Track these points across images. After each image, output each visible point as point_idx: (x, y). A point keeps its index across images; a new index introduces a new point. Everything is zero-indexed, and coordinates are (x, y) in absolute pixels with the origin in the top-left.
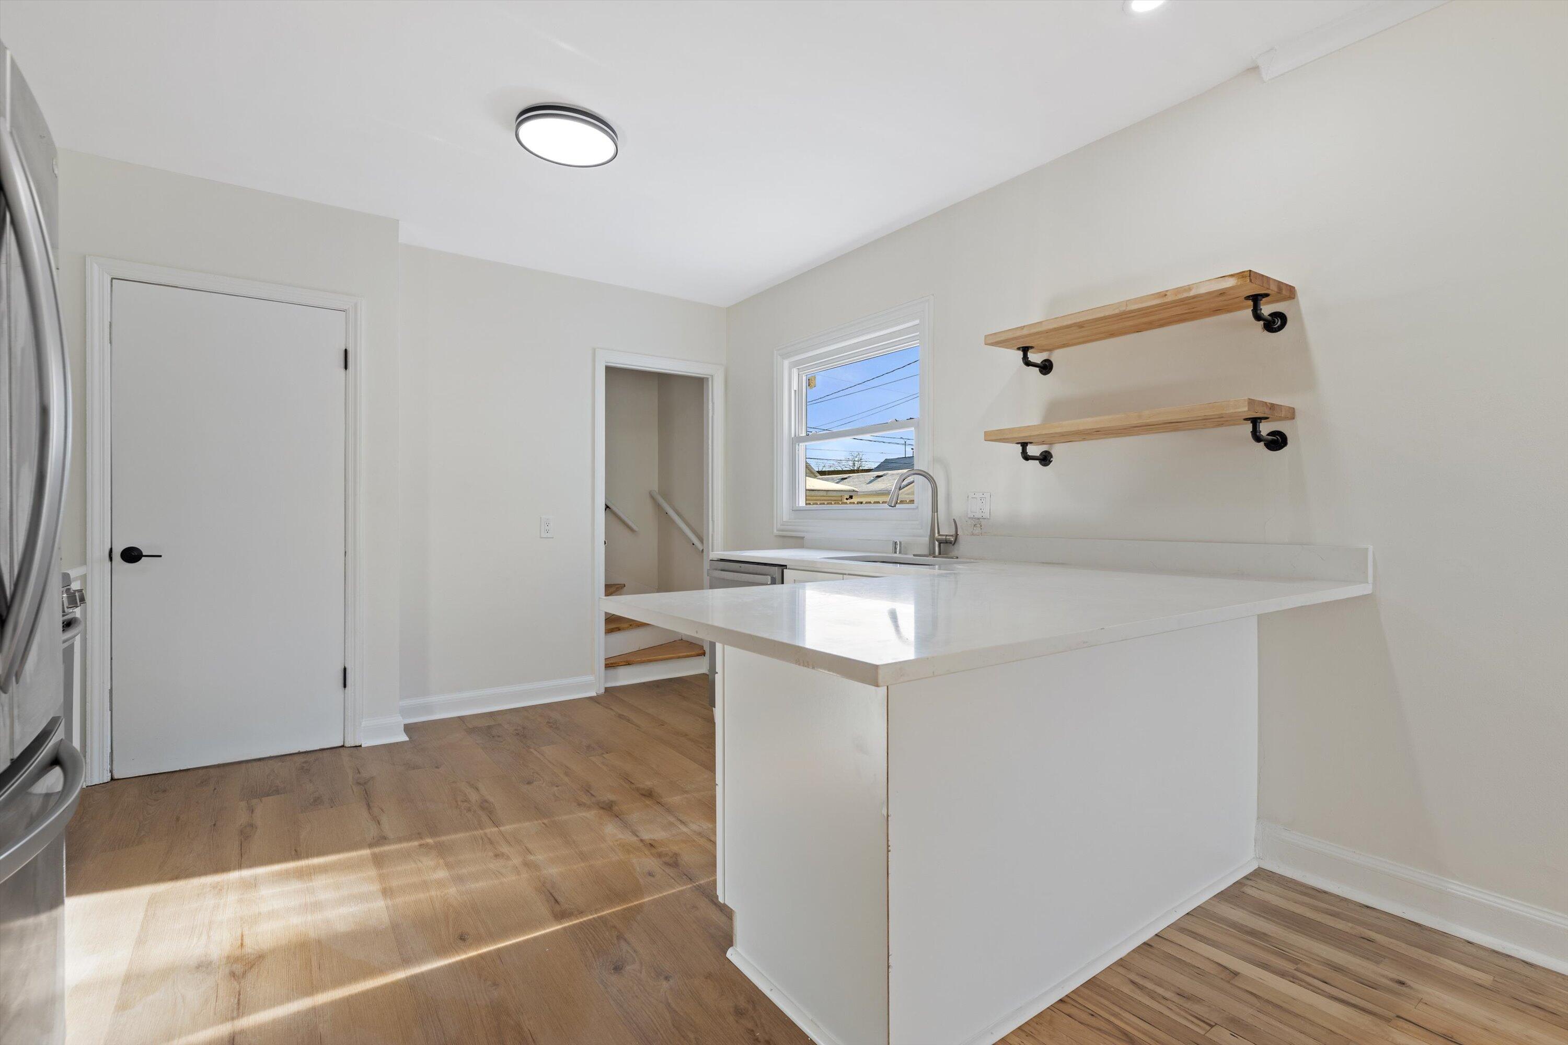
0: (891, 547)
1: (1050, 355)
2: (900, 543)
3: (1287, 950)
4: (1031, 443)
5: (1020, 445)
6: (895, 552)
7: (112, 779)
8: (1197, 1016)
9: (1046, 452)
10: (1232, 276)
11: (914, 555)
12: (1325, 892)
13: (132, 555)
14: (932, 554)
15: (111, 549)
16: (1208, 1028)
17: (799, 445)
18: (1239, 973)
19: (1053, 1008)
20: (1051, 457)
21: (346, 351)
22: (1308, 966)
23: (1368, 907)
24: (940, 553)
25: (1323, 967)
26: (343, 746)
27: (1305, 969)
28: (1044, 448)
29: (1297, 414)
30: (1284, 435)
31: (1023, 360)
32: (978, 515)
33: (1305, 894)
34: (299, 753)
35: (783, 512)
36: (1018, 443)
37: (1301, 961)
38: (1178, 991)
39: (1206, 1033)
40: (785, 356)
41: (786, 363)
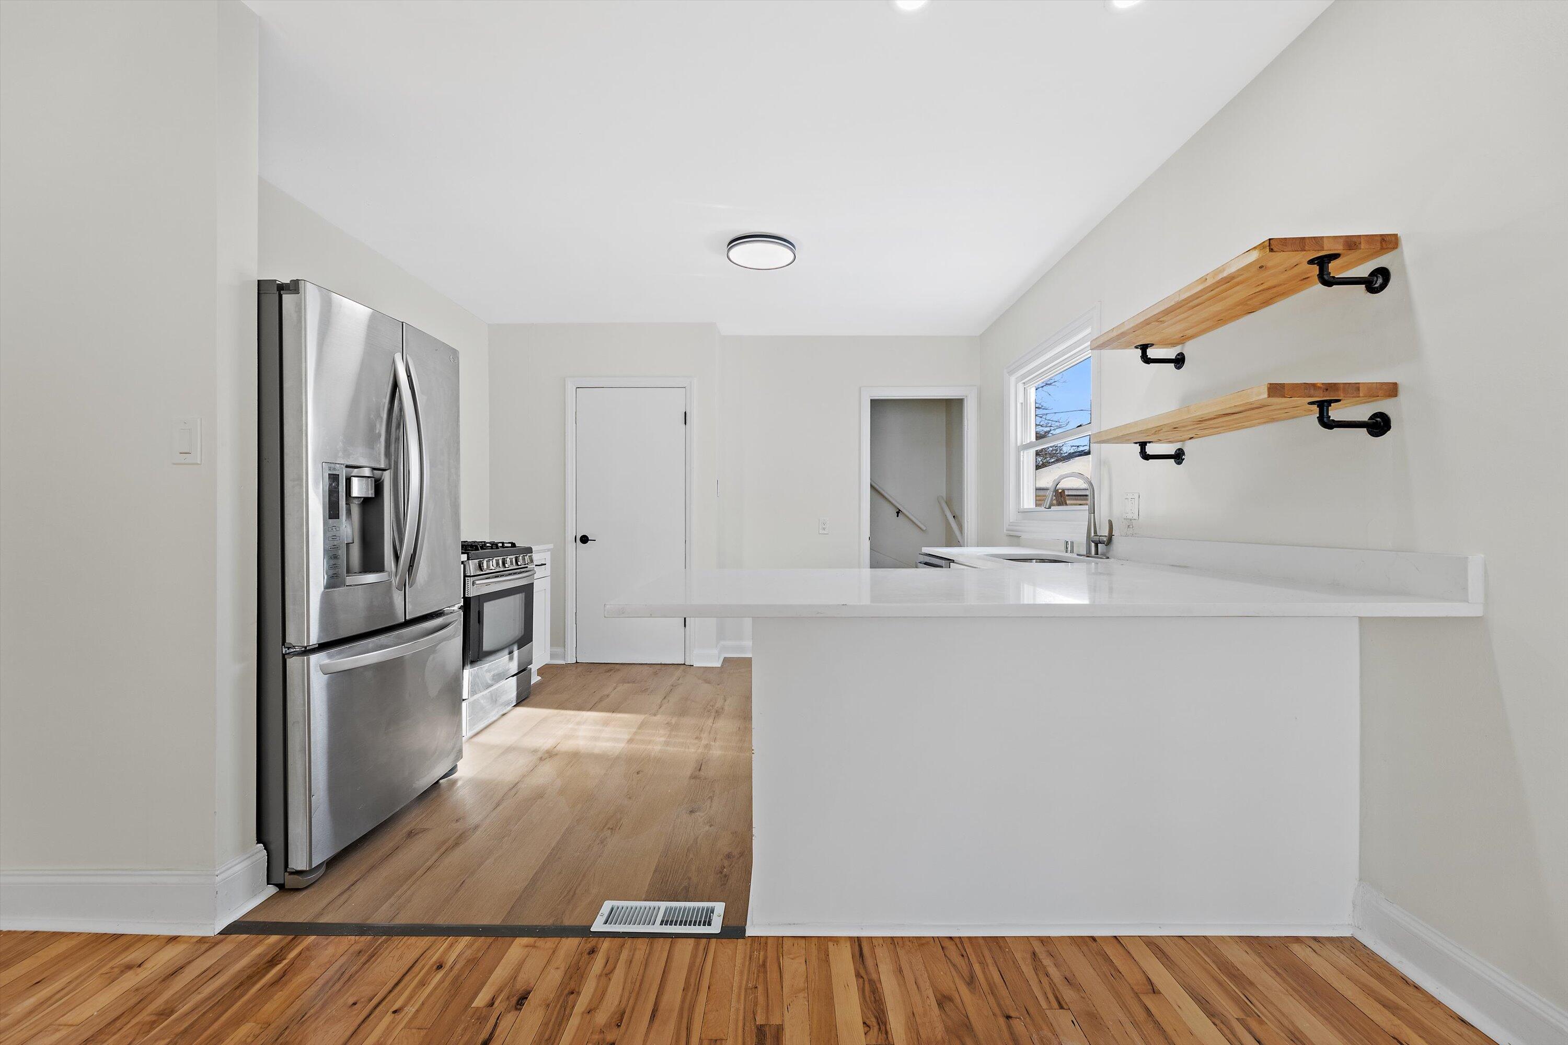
0: (1063, 548)
1: (1182, 349)
2: (1072, 543)
3: (1254, 1001)
4: (1150, 442)
5: (1138, 445)
6: (1067, 552)
7: (577, 662)
8: (1059, 996)
9: (1179, 449)
10: (1255, 248)
11: (1078, 555)
12: (1417, 987)
13: (584, 539)
14: (1088, 555)
15: (576, 536)
16: (1055, 1005)
17: (1023, 453)
18: (1159, 993)
19: (937, 940)
20: (1184, 454)
21: (685, 412)
22: (1261, 1022)
23: (1463, 1021)
24: (1097, 553)
25: (1277, 1030)
26: (684, 664)
27: (1254, 1025)
28: (1178, 446)
29: (1400, 389)
30: (1386, 416)
31: (1141, 358)
32: (1130, 516)
33: (1379, 978)
34: (661, 664)
35: (1011, 514)
36: (1136, 443)
37: (1259, 1016)
38: (1068, 976)
39: (1047, 1009)
40: (1011, 373)
41: (1013, 379)
